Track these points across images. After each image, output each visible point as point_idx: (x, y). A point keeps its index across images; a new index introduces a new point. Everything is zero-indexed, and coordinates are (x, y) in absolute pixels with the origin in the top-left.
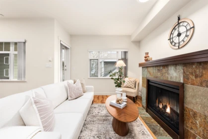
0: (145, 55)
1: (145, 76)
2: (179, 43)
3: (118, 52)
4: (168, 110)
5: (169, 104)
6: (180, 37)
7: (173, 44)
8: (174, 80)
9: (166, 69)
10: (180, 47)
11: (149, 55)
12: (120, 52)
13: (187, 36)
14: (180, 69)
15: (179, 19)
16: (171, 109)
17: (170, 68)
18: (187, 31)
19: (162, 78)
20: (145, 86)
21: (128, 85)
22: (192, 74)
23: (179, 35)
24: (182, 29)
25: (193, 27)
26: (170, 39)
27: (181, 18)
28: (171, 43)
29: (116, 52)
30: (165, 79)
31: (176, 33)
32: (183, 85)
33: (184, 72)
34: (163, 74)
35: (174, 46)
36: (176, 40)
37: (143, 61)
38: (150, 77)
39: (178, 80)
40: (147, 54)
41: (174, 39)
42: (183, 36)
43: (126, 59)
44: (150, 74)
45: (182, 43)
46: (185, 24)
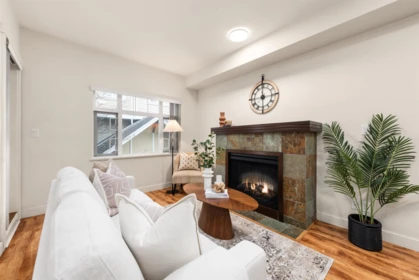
0: (219, 116)
1: (224, 147)
2: (263, 107)
3: (161, 103)
6: (264, 101)
7: (256, 106)
8: (271, 150)
9: (260, 137)
10: (264, 111)
11: (226, 116)
12: (168, 105)
13: (271, 101)
14: (278, 138)
15: (263, 79)
17: (265, 136)
18: (272, 95)
19: (253, 149)
20: (224, 162)
21: (188, 166)
22: (290, 142)
23: (263, 97)
24: (267, 92)
25: (278, 93)
26: (251, 100)
27: (265, 78)
28: (254, 105)
29: (157, 103)
30: (258, 149)
31: (259, 94)
32: (281, 154)
33: (283, 141)
34: (255, 144)
35: (257, 109)
36: (259, 102)
37: (218, 126)
38: (233, 148)
39: (275, 150)
40: (222, 114)
41: (257, 101)
42: (267, 100)
43: (177, 119)
44: (234, 145)
45: (266, 108)
46: (270, 87)
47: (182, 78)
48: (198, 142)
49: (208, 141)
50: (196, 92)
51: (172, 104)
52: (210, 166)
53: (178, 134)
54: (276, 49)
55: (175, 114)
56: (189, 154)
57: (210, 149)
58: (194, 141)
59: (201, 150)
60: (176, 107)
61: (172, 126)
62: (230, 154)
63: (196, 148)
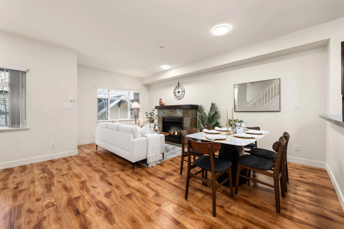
0: (159, 100)
1: (161, 116)
2: (179, 97)
3: (129, 93)
4: (176, 134)
5: (177, 131)
6: (179, 94)
7: (176, 96)
8: (179, 116)
9: (175, 111)
10: (179, 99)
11: (162, 100)
12: (133, 94)
13: (182, 94)
14: (181, 111)
15: (179, 84)
16: (177, 133)
17: (177, 110)
18: (182, 92)
20: (161, 122)
22: (185, 113)
23: (179, 92)
24: (180, 90)
25: (184, 91)
26: (174, 93)
27: (180, 84)
29: (127, 92)
30: (175, 116)
31: (177, 91)
32: (183, 118)
33: (183, 112)
34: (173, 113)
35: (177, 97)
36: (177, 94)
37: (159, 105)
38: (165, 116)
39: (181, 116)
40: (161, 99)
41: (176, 94)
42: (180, 94)
43: (138, 101)
44: (165, 114)
45: (180, 97)
46: (181, 88)
47: (141, 79)
48: (148, 113)
49: (152, 112)
50: (148, 86)
51: (135, 93)
52: (153, 123)
53: (138, 109)
54: (181, 74)
55: (136, 98)
56: (144, 119)
57: (153, 115)
58: (146, 112)
59: (149, 116)
60: (137, 95)
61: (135, 105)
62: (164, 119)
63: (147, 115)
